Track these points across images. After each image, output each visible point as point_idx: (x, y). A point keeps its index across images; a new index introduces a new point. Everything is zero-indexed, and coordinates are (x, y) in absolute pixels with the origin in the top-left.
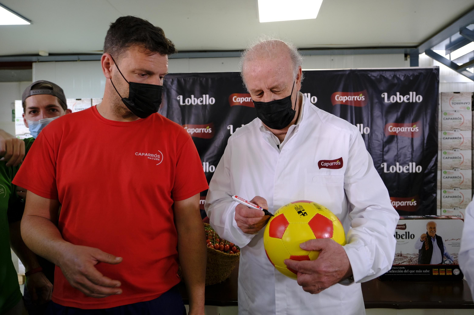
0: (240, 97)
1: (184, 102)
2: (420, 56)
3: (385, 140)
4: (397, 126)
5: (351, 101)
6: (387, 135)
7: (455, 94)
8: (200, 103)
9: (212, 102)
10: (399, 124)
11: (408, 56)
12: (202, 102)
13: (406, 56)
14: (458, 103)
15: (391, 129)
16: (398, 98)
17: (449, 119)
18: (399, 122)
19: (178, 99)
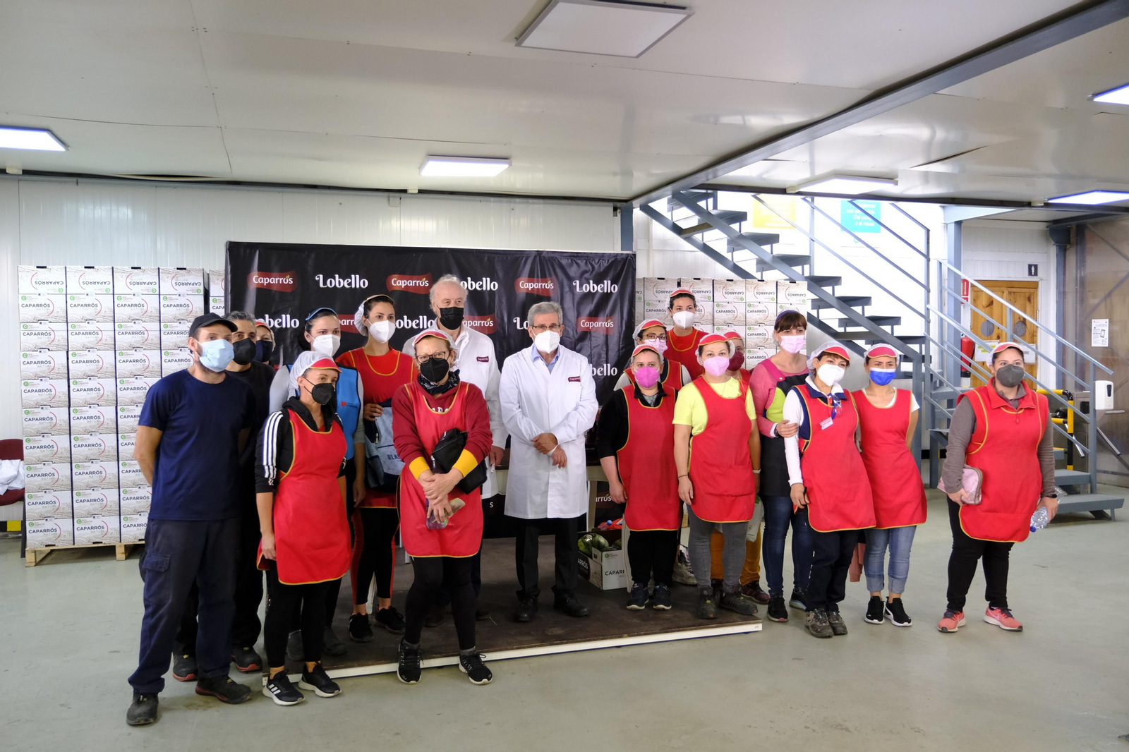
0: (401, 280)
1: (325, 283)
2: (634, 210)
3: (576, 337)
4: (590, 321)
5: (538, 289)
6: (579, 331)
7: (659, 280)
8: (347, 286)
9: (364, 285)
10: (593, 318)
11: (618, 211)
12: (350, 284)
13: (615, 209)
14: (662, 292)
15: (584, 324)
16: (591, 287)
17: (652, 310)
18: (594, 316)
19: (317, 279)
